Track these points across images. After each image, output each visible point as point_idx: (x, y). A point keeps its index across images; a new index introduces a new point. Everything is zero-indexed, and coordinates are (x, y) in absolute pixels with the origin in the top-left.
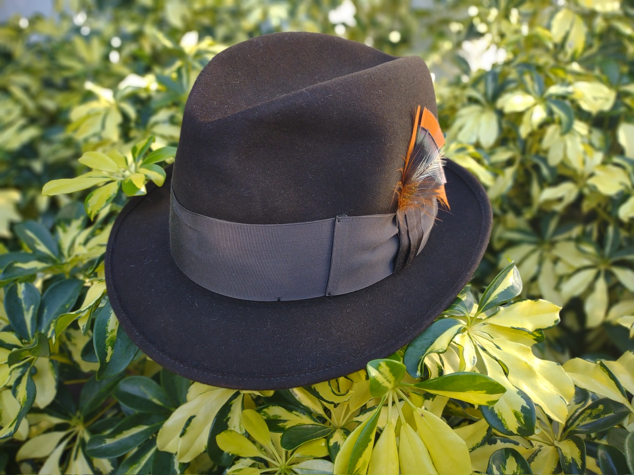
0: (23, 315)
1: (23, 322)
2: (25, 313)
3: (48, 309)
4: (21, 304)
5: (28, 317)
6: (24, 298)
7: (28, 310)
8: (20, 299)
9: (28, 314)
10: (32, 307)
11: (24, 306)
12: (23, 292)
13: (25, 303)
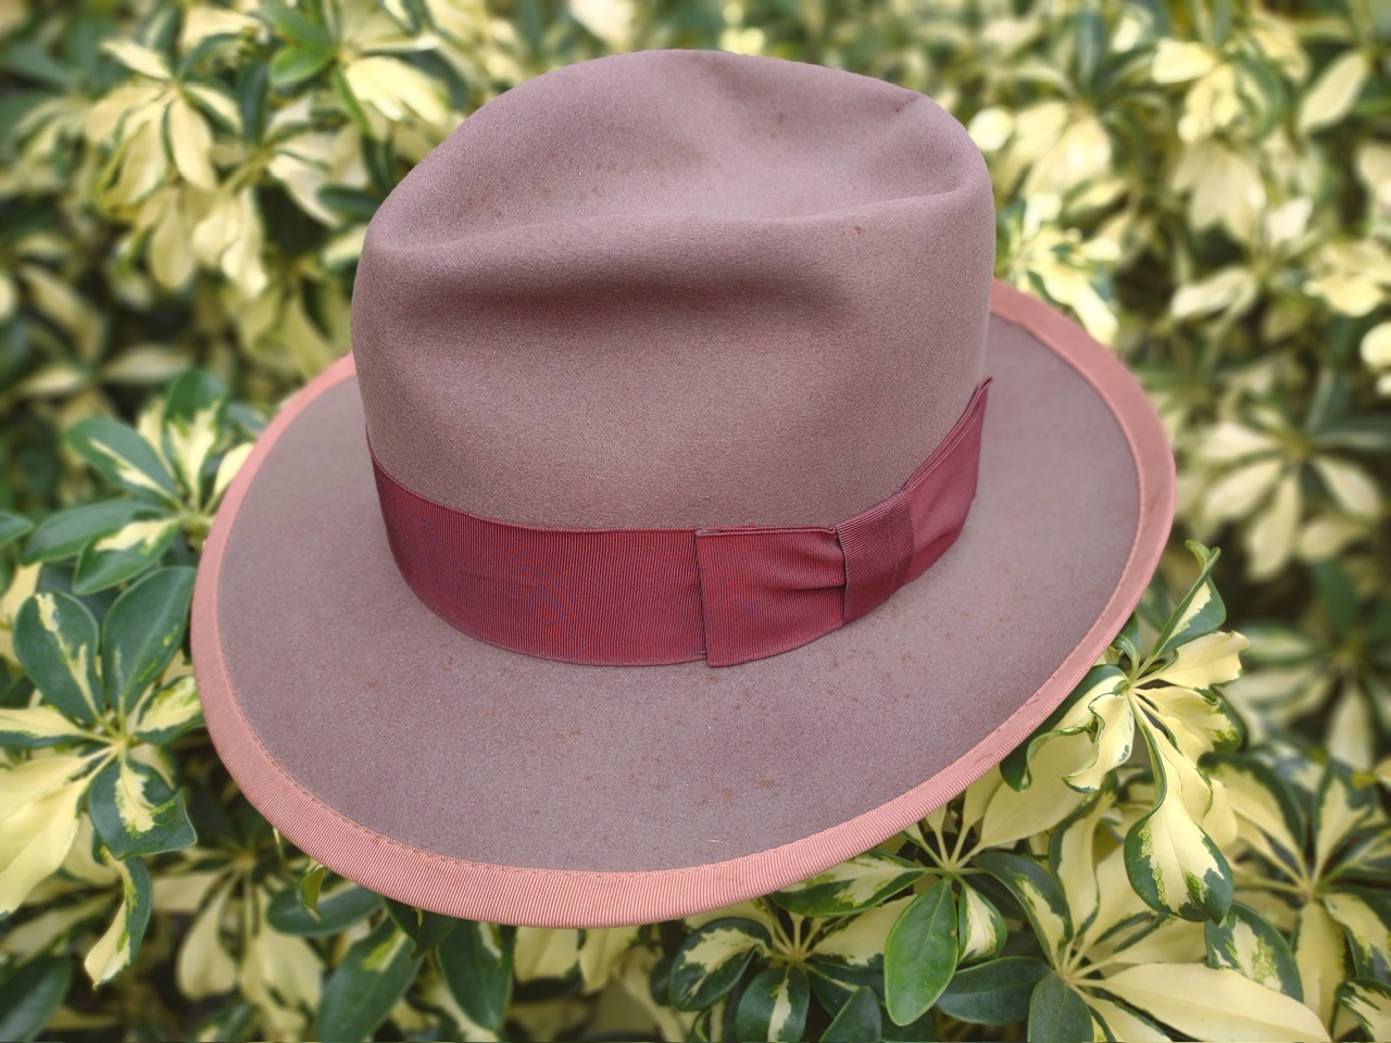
0: (66, 670)
1: (72, 685)
2: (70, 663)
3: (123, 651)
4: (57, 643)
5: (79, 672)
6: (60, 630)
7: (75, 655)
8: (51, 634)
9: (77, 665)
10: (83, 649)
11: (64, 647)
12: (54, 616)
13: (66, 640)
